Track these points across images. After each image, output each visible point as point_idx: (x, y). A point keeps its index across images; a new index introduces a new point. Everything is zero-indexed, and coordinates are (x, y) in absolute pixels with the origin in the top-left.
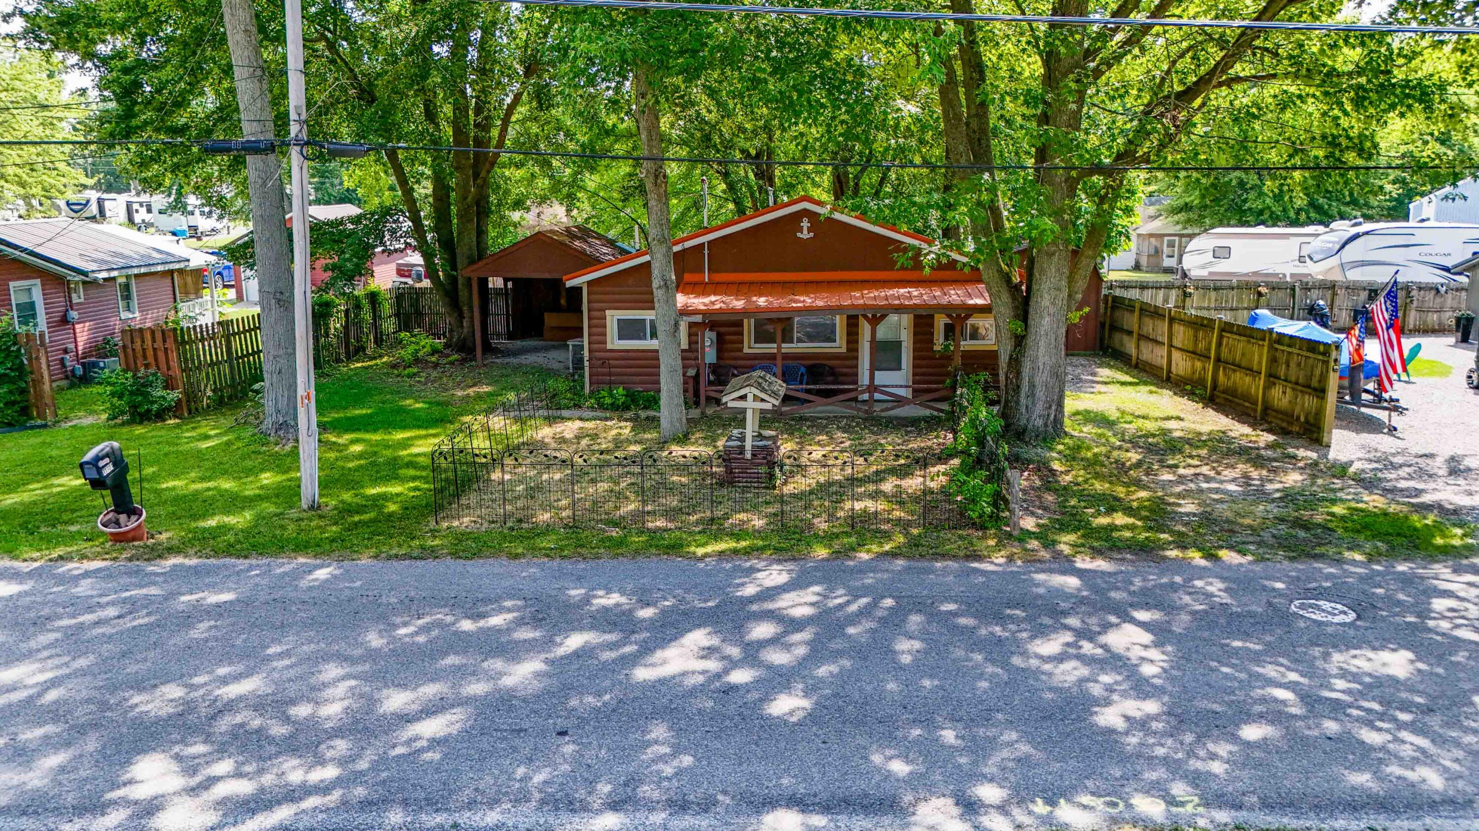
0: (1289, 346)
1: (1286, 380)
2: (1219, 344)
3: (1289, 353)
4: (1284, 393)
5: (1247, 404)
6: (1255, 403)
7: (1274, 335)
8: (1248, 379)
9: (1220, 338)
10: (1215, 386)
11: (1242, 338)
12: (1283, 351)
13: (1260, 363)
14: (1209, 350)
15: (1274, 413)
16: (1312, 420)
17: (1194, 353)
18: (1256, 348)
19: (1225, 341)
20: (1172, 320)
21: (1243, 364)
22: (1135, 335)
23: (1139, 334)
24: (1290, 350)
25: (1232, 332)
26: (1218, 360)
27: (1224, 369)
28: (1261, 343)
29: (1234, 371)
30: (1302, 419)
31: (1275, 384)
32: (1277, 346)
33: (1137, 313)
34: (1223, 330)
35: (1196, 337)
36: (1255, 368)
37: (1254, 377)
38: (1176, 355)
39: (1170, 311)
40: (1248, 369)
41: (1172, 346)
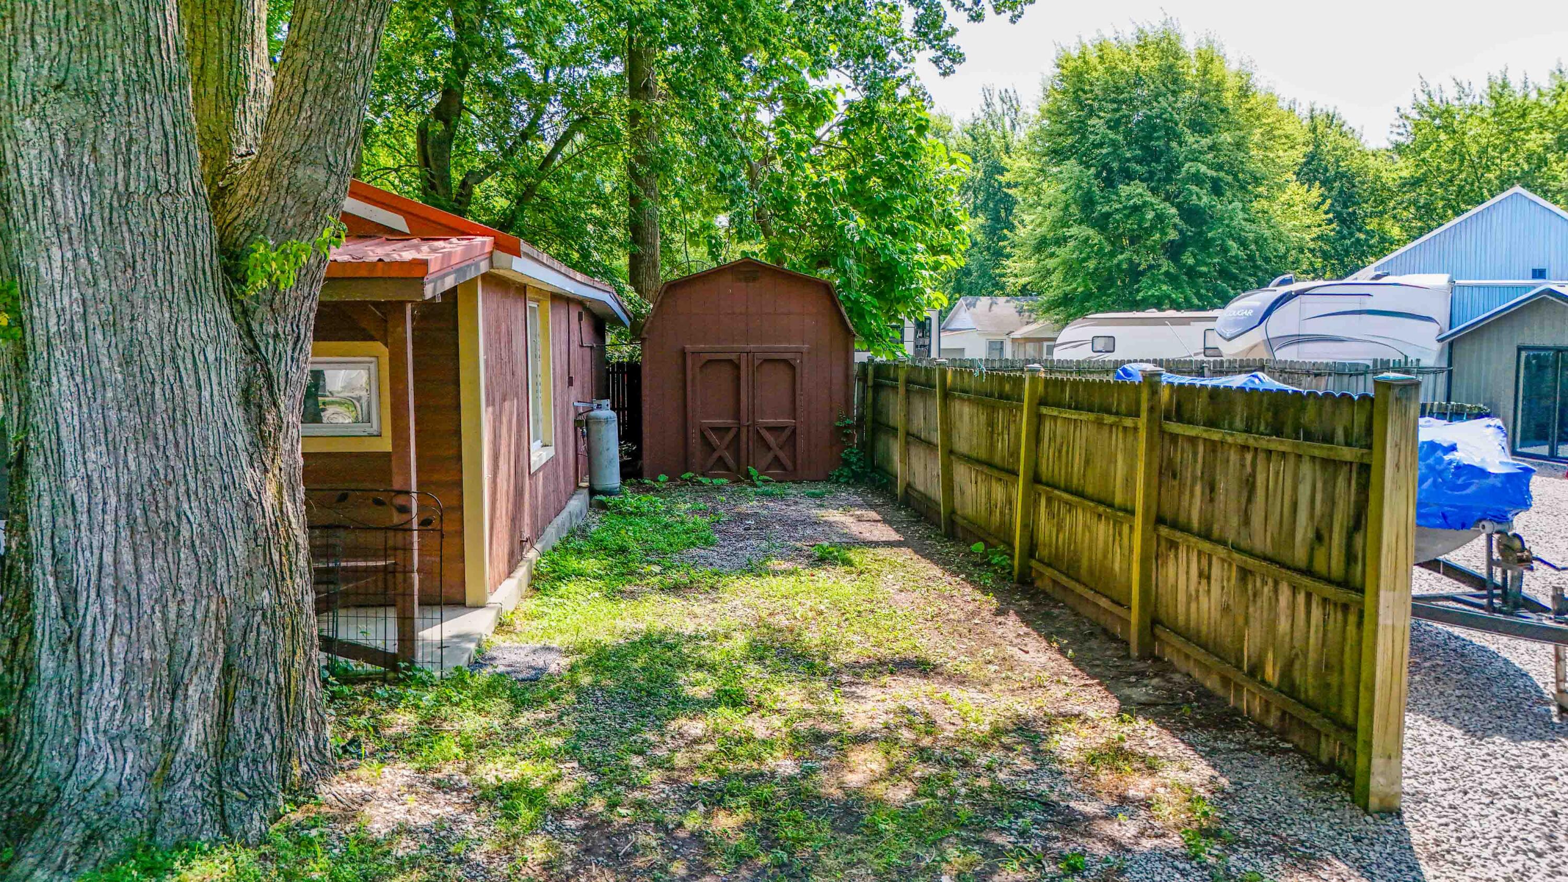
0: (1211, 423)
1: (1206, 535)
2: (1036, 437)
3: (1213, 447)
4: (1205, 576)
5: (1104, 602)
6: (1122, 603)
7: (1165, 395)
8: (1102, 530)
9: (1038, 420)
10: (1031, 549)
11: (1084, 416)
12: (1193, 440)
13: (1129, 481)
14: (1015, 454)
15: (1177, 641)
16: (1307, 681)
17: (990, 464)
18: (1118, 438)
19: (1047, 426)
20: (947, 395)
21: (1090, 490)
22: (901, 434)
23: (908, 434)
24: (1216, 435)
25: (1059, 405)
26: (1036, 479)
27: (1049, 500)
28: (1129, 422)
29: (1070, 506)
30: (1271, 673)
31: (1173, 545)
32: (1174, 427)
33: (902, 390)
34: (1043, 402)
35: (991, 424)
36: (1118, 499)
37: (1118, 523)
38: (962, 473)
39: (943, 374)
40: (1100, 502)
41: (951, 452)
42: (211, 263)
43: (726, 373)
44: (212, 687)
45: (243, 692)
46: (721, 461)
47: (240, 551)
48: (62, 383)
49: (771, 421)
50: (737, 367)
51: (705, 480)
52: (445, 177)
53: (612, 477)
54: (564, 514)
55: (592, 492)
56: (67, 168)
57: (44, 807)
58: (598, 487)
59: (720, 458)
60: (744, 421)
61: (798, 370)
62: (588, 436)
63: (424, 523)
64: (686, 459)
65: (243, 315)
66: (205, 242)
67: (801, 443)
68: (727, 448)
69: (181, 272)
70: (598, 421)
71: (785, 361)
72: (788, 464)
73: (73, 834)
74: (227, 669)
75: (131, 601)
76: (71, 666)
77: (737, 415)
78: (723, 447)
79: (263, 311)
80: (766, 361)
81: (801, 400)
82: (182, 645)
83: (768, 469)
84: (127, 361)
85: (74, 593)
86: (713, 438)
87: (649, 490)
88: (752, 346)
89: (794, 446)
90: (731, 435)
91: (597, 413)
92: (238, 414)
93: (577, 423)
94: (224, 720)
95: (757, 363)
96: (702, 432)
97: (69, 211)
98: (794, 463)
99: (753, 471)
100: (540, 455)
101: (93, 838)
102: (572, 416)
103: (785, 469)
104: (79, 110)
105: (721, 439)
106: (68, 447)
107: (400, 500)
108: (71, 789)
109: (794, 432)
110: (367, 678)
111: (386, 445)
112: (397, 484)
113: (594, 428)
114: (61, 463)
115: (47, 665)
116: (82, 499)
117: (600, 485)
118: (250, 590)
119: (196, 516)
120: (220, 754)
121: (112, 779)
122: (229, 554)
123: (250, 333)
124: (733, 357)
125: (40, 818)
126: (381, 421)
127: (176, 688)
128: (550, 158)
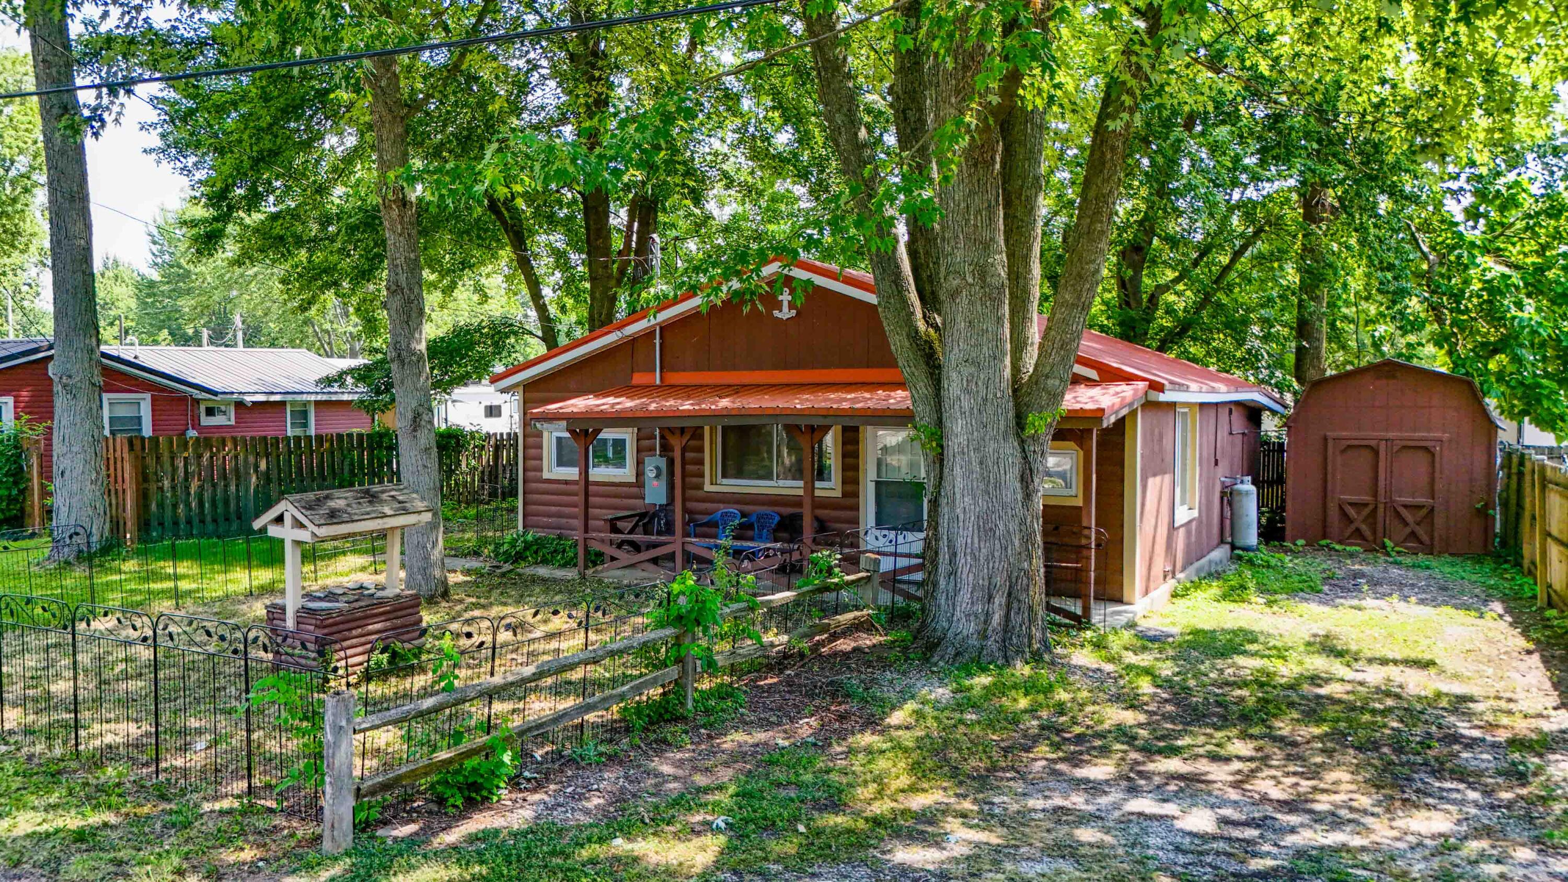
20: (1545, 486)
22: (1527, 517)
23: (1533, 517)
39: (1543, 468)
41: (1549, 534)
42: (1012, 423)
43: (1367, 455)
44: (1004, 600)
45: (1015, 605)
46: (1358, 533)
47: (1017, 543)
48: (958, 471)
49: (1408, 500)
50: (1376, 452)
51: (1338, 547)
52: (1137, 291)
53: (1252, 538)
54: (1204, 561)
55: (1233, 547)
56: (967, 391)
57: (940, 640)
58: (1237, 544)
59: (1358, 530)
60: (1381, 499)
61: (1437, 459)
62: (1230, 504)
63: (1098, 545)
64: (1325, 527)
65: (1022, 442)
66: (1011, 414)
67: (1439, 521)
68: (1364, 521)
69: (1002, 427)
70: (1240, 493)
71: (1426, 449)
72: (1425, 538)
73: (951, 651)
74: (1009, 594)
75: (975, 558)
76: (952, 584)
77: (1375, 495)
78: (1361, 518)
79: (1030, 441)
80: (1404, 447)
81: (1439, 485)
82: (994, 581)
83: (1405, 540)
84: (981, 463)
85: (955, 554)
86: (1352, 512)
87: (1286, 551)
88: (1390, 435)
89: (1432, 524)
90: (1366, 511)
91: (1239, 487)
92: (1018, 485)
93: (1223, 494)
94: (1007, 616)
95: (1395, 449)
96: (1341, 507)
97: (966, 405)
98: (1432, 539)
99: (1388, 542)
100: (1183, 515)
101: (958, 654)
102: (1218, 489)
103: (1421, 543)
104: (973, 369)
105: (1358, 513)
106: (958, 496)
107: (1086, 532)
108: (950, 634)
109: (1432, 510)
110: (1065, 626)
111: (1079, 502)
112: (1085, 524)
113: (1236, 498)
114: (954, 501)
115: (942, 583)
116: (961, 517)
117: (1240, 543)
118: (1020, 561)
119: (1001, 527)
120: (1005, 631)
121: (965, 632)
122: (1013, 544)
123: (1024, 450)
124: (1373, 443)
125: (938, 644)
126: (1077, 489)
127: (990, 598)
128: (1227, 269)
